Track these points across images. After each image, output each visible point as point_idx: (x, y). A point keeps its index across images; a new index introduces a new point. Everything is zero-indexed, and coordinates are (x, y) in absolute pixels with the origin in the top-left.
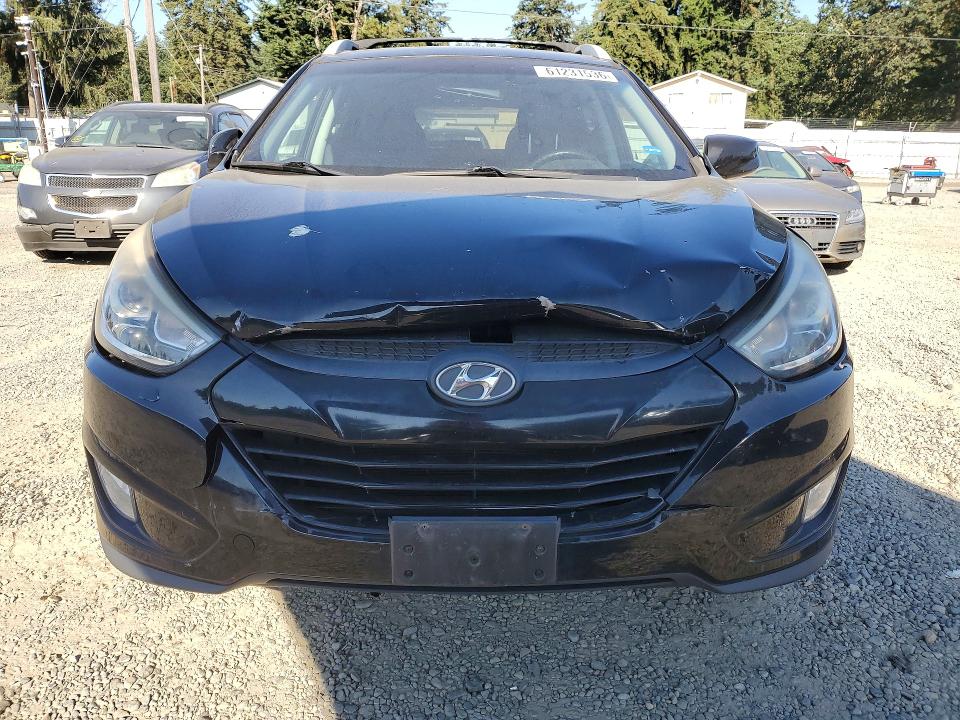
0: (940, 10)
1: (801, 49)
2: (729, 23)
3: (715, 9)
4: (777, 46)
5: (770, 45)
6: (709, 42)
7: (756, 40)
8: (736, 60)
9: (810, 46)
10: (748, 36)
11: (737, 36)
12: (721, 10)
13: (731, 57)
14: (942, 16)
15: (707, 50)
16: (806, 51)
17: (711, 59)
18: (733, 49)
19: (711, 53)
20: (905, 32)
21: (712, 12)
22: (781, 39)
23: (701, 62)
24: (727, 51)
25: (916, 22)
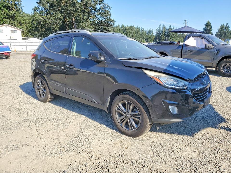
0: (62, 16)
1: (31, 21)
2: (8, 12)
3: (4, 8)
4: (23, 19)
5: (21, 19)
6: (4, 16)
7: (16, 17)
8: (12, 22)
9: (33, 20)
10: (14, 16)
11: (11, 15)
12: (5, 8)
13: (11, 21)
14: (63, 17)
15: (3, 18)
16: (32, 21)
17: (5, 21)
18: (11, 19)
19: (5, 19)
20: (56, 20)
21: (3, 8)
22: (23, 17)
23: (2, 21)
24: (9, 19)
25: (58, 18)
